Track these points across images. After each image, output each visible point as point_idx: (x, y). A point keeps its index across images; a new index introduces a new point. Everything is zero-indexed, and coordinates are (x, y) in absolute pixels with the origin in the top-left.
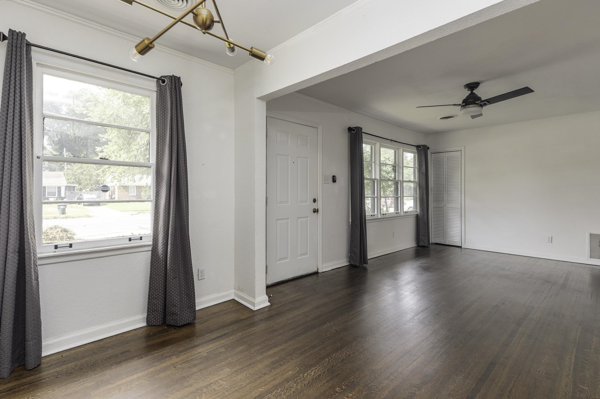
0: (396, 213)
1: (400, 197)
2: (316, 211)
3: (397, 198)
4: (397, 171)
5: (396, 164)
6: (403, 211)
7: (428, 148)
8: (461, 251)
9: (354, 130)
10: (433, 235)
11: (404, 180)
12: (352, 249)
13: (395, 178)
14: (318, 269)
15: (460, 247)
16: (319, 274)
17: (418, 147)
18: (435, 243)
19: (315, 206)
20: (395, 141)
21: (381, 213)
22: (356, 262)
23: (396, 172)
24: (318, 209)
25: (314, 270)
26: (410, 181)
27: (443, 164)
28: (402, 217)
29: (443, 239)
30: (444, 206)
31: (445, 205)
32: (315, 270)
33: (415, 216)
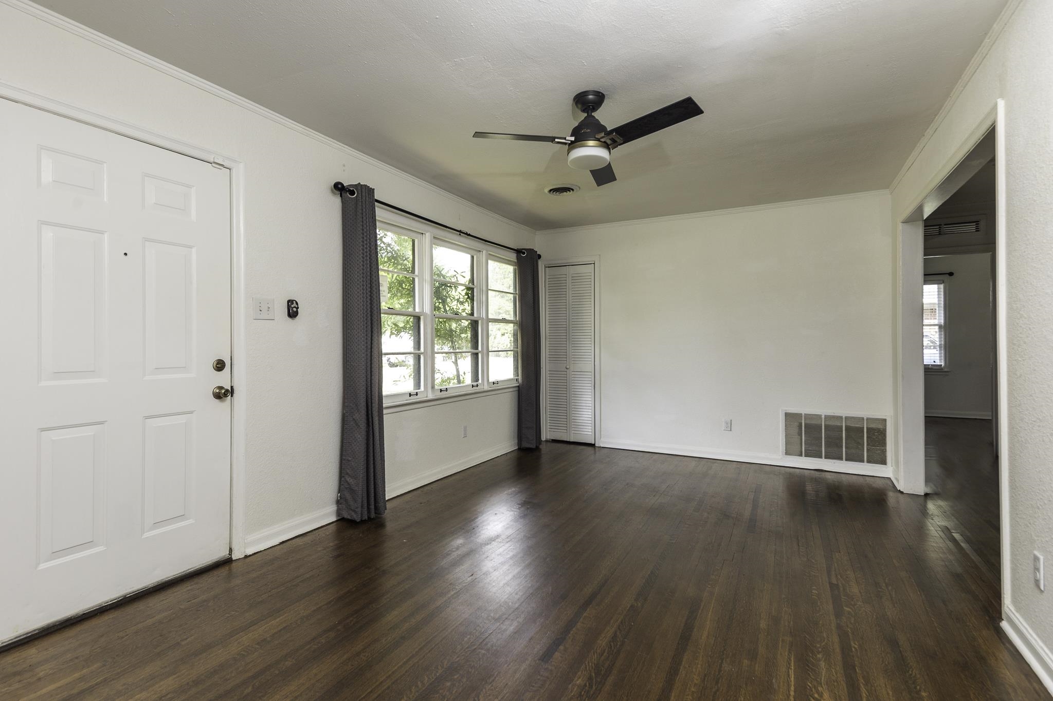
0: (473, 386)
1: (482, 352)
2: (222, 394)
3: (477, 354)
4: (475, 298)
5: (473, 285)
6: (488, 380)
7: (539, 256)
8: (595, 453)
9: (352, 193)
10: (549, 424)
11: (490, 316)
12: (347, 481)
13: (472, 314)
14: (231, 550)
15: (593, 445)
16: (234, 564)
17: (519, 252)
18: (552, 440)
19: (222, 379)
20: (466, 234)
21: (436, 387)
22: (353, 513)
23: (473, 300)
24: (232, 387)
25: (220, 553)
26: (504, 321)
27: (565, 287)
28: (485, 394)
29: (565, 431)
30: (567, 369)
31: (568, 367)
32: (222, 553)
33: (517, 389)
